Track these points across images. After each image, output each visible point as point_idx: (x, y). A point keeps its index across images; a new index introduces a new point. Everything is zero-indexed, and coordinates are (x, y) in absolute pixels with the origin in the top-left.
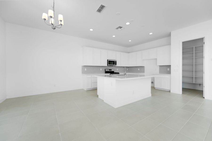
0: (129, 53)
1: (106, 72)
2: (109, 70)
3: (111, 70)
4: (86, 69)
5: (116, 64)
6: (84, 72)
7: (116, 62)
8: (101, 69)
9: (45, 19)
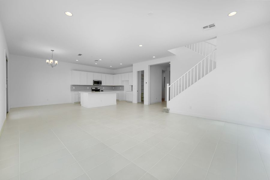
0: (114, 74)
1: (93, 90)
2: (95, 88)
3: (97, 88)
4: (74, 88)
5: (101, 84)
6: (72, 90)
7: (101, 82)
8: (88, 88)
9: (48, 63)
